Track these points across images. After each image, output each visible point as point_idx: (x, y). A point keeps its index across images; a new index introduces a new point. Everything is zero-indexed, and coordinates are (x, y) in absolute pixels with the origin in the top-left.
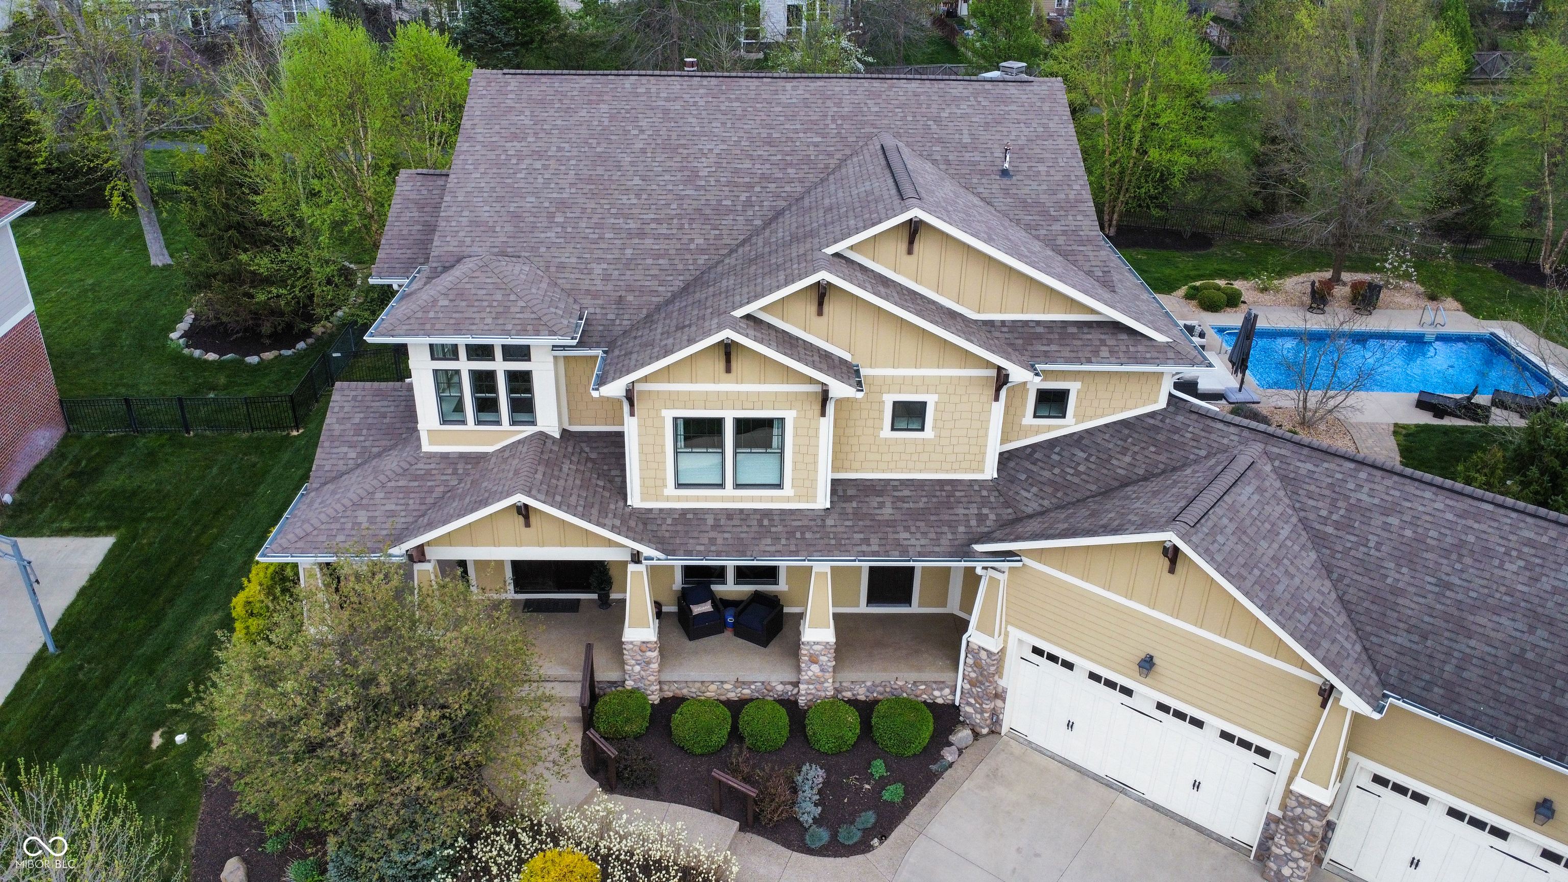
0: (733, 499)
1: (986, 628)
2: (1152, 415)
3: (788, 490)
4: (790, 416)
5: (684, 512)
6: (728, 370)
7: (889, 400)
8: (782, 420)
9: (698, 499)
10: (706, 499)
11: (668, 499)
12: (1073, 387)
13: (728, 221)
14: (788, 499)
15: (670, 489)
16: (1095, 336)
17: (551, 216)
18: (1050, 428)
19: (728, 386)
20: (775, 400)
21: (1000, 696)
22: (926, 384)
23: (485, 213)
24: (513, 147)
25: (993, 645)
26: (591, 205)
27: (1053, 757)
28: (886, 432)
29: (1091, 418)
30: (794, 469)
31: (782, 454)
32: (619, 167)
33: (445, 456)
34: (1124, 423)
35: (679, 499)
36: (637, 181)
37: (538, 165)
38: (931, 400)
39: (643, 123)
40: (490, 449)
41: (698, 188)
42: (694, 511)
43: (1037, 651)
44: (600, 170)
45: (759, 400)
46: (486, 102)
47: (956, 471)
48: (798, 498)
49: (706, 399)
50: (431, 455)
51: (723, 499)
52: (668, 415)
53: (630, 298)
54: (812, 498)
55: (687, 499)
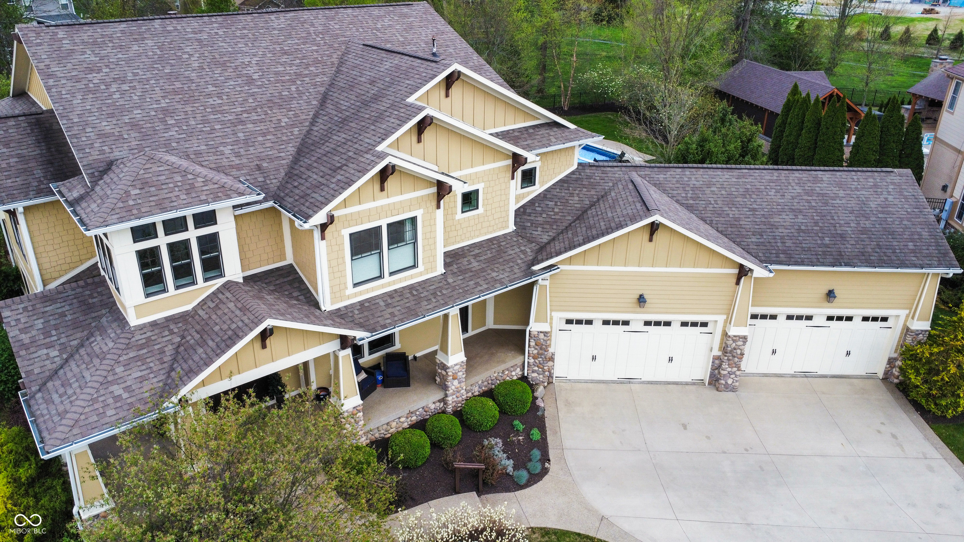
0: (389, 284)
1: (541, 319)
2: (573, 173)
3: (421, 267)
4: (418, 213)
5: (361, 303)
6: (382, 189)
7: (460, 193)
8: (413, 220)
9: (367, 291)
10: (373, 289)
11: (349, 297)
12: (538, 165)
13: (294, 104)
14: (421, 274)
15: (350, 290)
16: (543, 131)
17: (163, 121)
18: (529, 194)
19: (383, 201)
20: (411, 204)
21: (552, 359)
22: (477, 177)
23: (106, 126)
24: (96, 78)
25: (545, 327)
26: (188, 108)
27: (586, 382)
28: (460, 215)
29: (546, 182)
30: (424, 251)
31: (415, 244)
32: (192, 81)
33: (154, 324)
34: (561, 181)
35: (356, 295)
36: (211, 88)
37: (125, 87)
38: (480, 187)
39: (188, 49)
40: (189, 307)
41: (259, 87)
42: (367, 300)
43: (569, 322)
44: (178, 85)
45: (402, 207)
46: (46, 47)
47: (495, 231)
48: (427, 271)
49: (369, 214)
50: (141, 328)
51: (383, 286)
52: (346, 233)
53: (265, 165)
54: (434, 269)
55: (361, 293)
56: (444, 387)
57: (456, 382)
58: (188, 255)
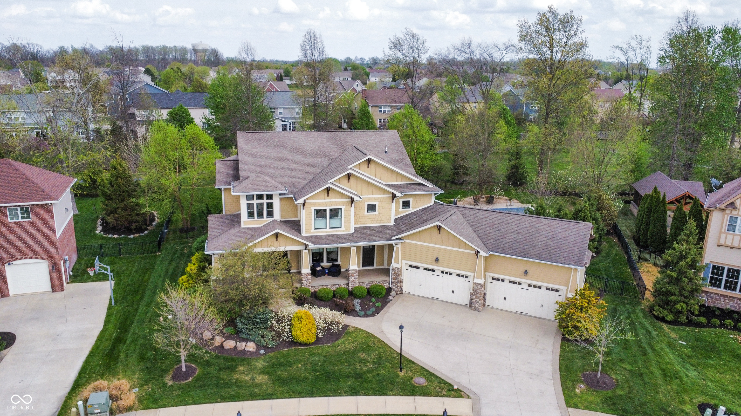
0: (329, 232)
1: (397, 262)
2: (431, 206)
3: (343, 228)
4: (343, 207)
5: (317, 236)
6: (328, 196)
7: (366, 204)
8: (341, 209)
9: (320, 232)
10: (322, 232)
11: (312, 233)
12: (411, 200)
13: (317, 166)
14: (343, 231)
15: (313, 230)
16: (415, 186)
17: (270, 166)
18: (406, 211)
19: (328, 200)
20: (340, 203)
21: (402, 282)
22: (375, 199)
23: (251, 166)
24: (255, 150)
25: (399, 266)
26: (280, 163)
27: (417, 296)
28: (366, 213)
29: (416, 208)
30: (345, 222)
31: (341, 218)
32: (285, 154)
33: (248, 228)
34: (424, 209)
35: (315, 232)
36: (290, 157)
37: (263, 154)
38: (377, 203)
39: (289, 143)
40: (260, 226)
41: (307, 158)
42: (320, 236)
43: (410, 266)
44: (280, 155)
45: (336, 203)
46: (243, 139)
47: (384, 223)
48: (346, 230)
49: (322, 204)
50: (244, 228)
51: (326, 232)
52: (313, 209)
53: (296, 184)
54: (349, 230)
55: (317, 232)
56: (348, 279)
57: (353, 278)
58: (263, 208)
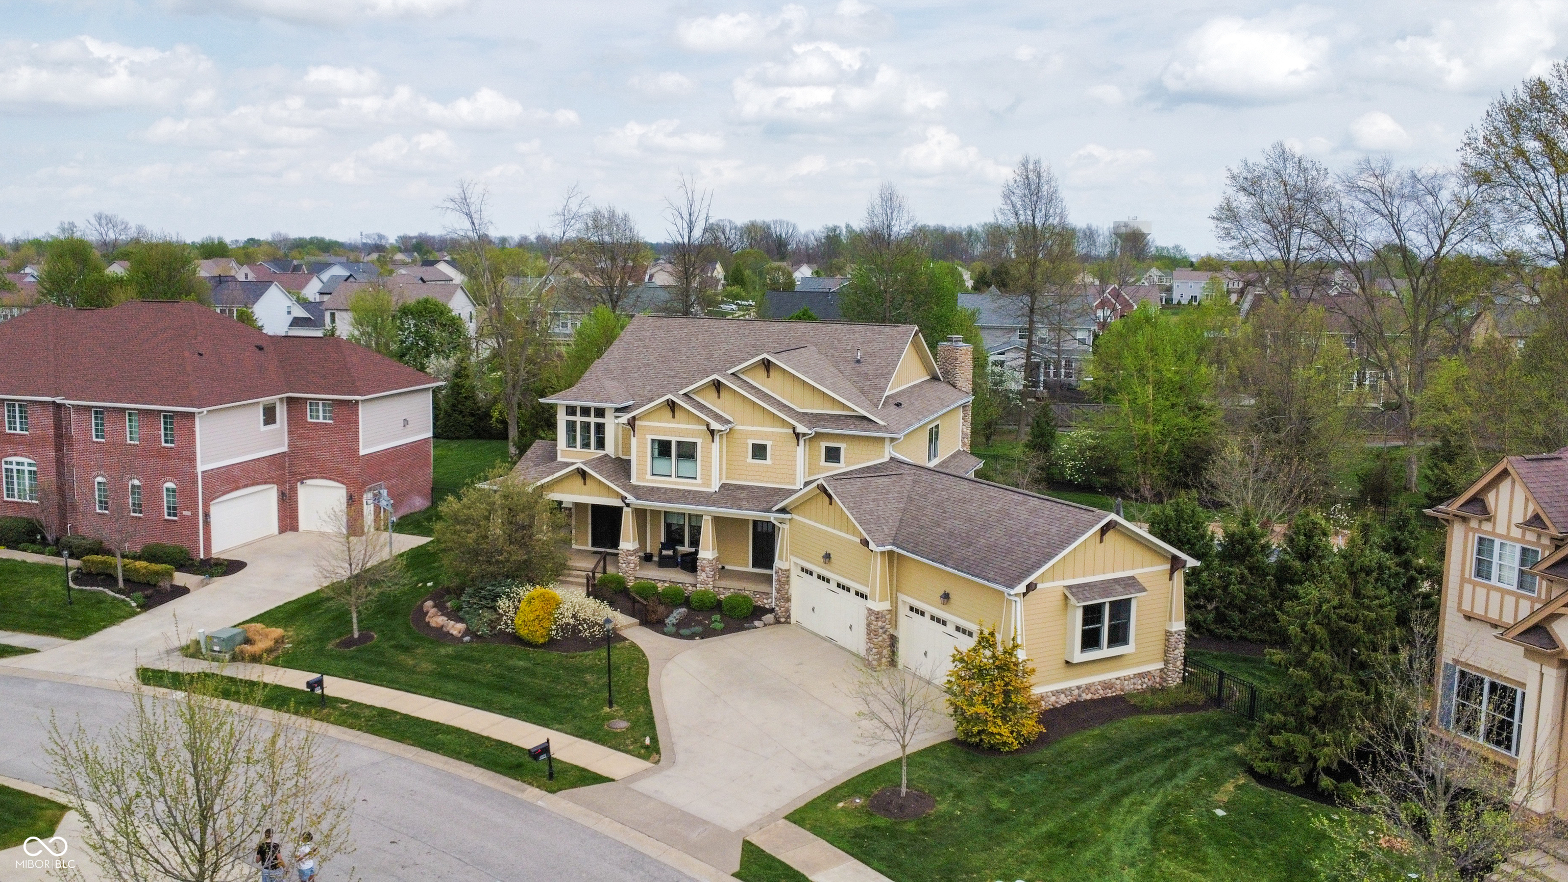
0: (676, 483)
1: (782, 557)
3: (699, 481)
4: (699, 441)
5: (655, 489)
6: (674, 417)
7: (750, 442)
8: (695, 444)
9: (660, 482)
10: (663, 482)
11: (648, 481)
12: (842, 446)
14: (699, 485)
15: (649, 476)
18: (832, 469)
19: (673, 425)
20: (693, 433)
21: (788, 600)
22: (766, 435)
24: (637, 343)
25: (784, 566)
27: (809, 630)
28: (750, 459)
29: (854, 464)
30: (702, 470)
31: (695, 462)
33: (566, 463)
35: (652, 481)
38: (769, 444)
42: (658, 487)
43: (805, 569)
45: (686, 432)
47: (782, 483)
48: (703, 485)
49: (664, 430)
50: (560, 461)
51: (671, 483)
52: (649, 437)
54: (709, 486)
55: (656, 481)
56: (697, 576)
57: (704, 574)
58: (589, 432)
